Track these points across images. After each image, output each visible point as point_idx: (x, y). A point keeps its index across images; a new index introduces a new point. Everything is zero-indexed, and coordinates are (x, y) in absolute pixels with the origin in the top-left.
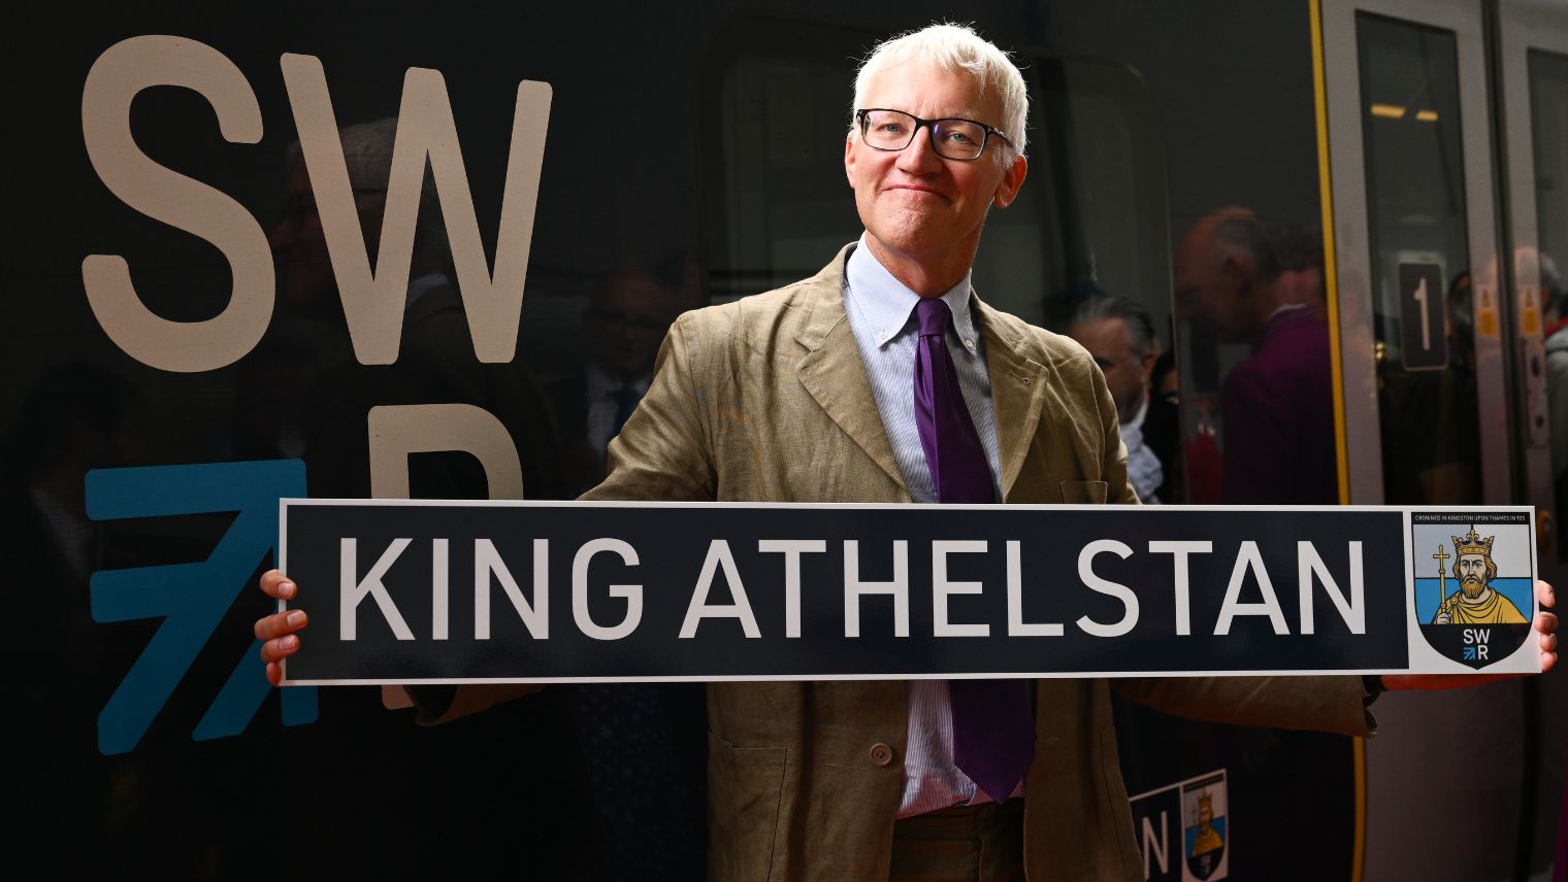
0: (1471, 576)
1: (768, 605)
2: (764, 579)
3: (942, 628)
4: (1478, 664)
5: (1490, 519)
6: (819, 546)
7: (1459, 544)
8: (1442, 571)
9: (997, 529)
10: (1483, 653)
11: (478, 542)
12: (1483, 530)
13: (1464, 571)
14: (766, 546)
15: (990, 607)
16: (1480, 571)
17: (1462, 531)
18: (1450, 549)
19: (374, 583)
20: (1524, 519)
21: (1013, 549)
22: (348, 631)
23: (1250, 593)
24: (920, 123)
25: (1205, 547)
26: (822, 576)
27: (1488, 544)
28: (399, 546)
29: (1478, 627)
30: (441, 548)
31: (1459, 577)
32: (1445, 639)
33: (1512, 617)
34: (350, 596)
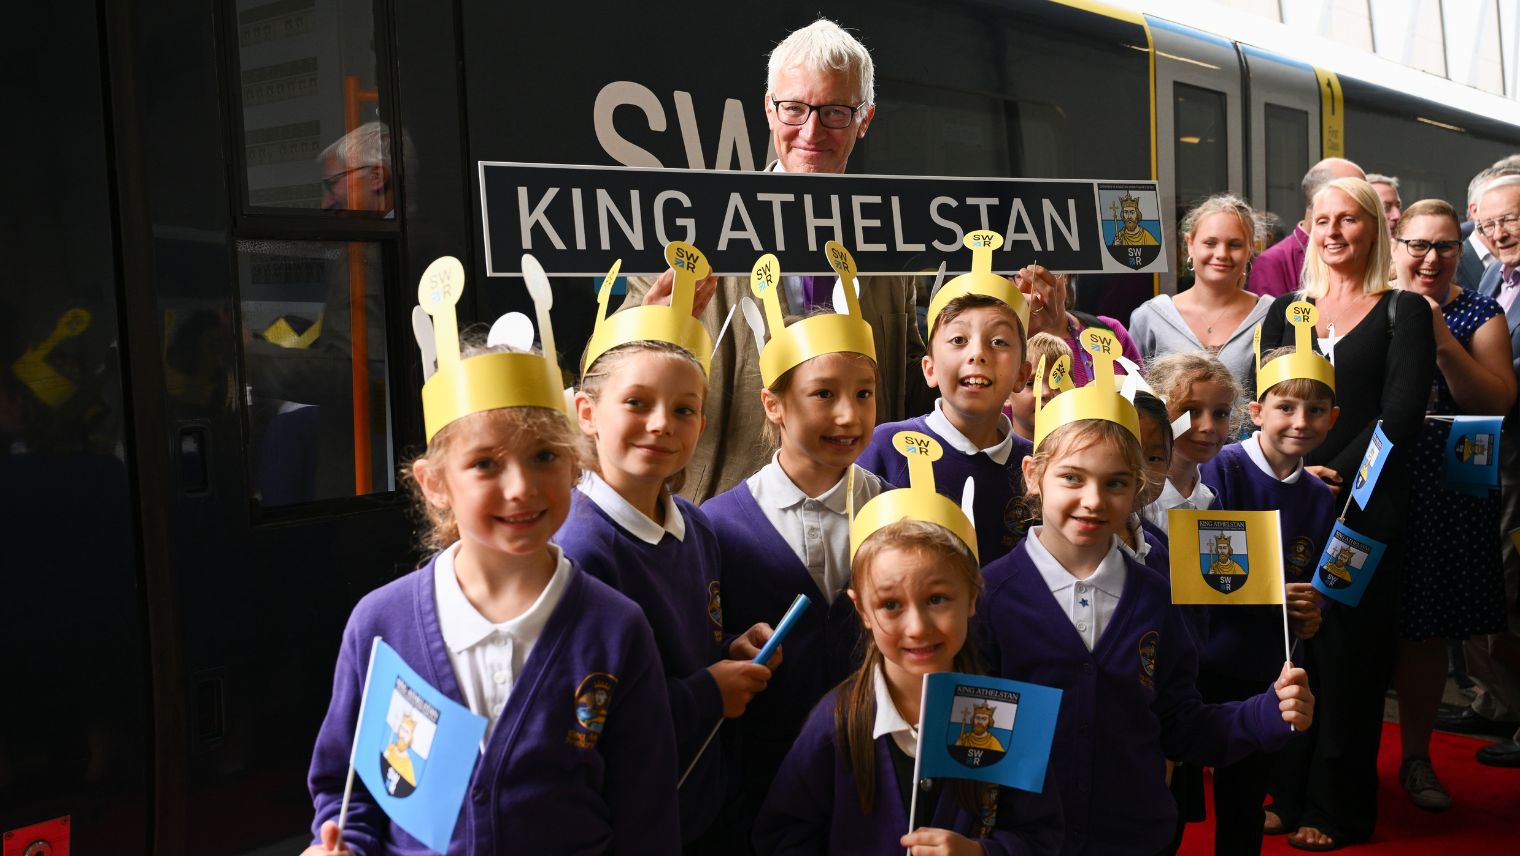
0: (1130, 219)
3: (861, 246)
4: (1137, 267)
5: (1137, 188)
6: (790, 198)
8: (1115, 216)
9: (885, 189)
10: (1138, 262)
11: (598, 191)
12: (1134, 194)
13: (1126, 216)
14: (761, 197)
16: (1134, 216)
17: (1123, 194)
19: (539, 214)
21: (895, 201)
24: (812, 108)
25: (995, 201)
27: (1136, 201)
28: (552, 192)
29: (1135, 247)
30: (577, 194)
32: (1120, 253)
33: (1151, 241)
34: (526, 223)
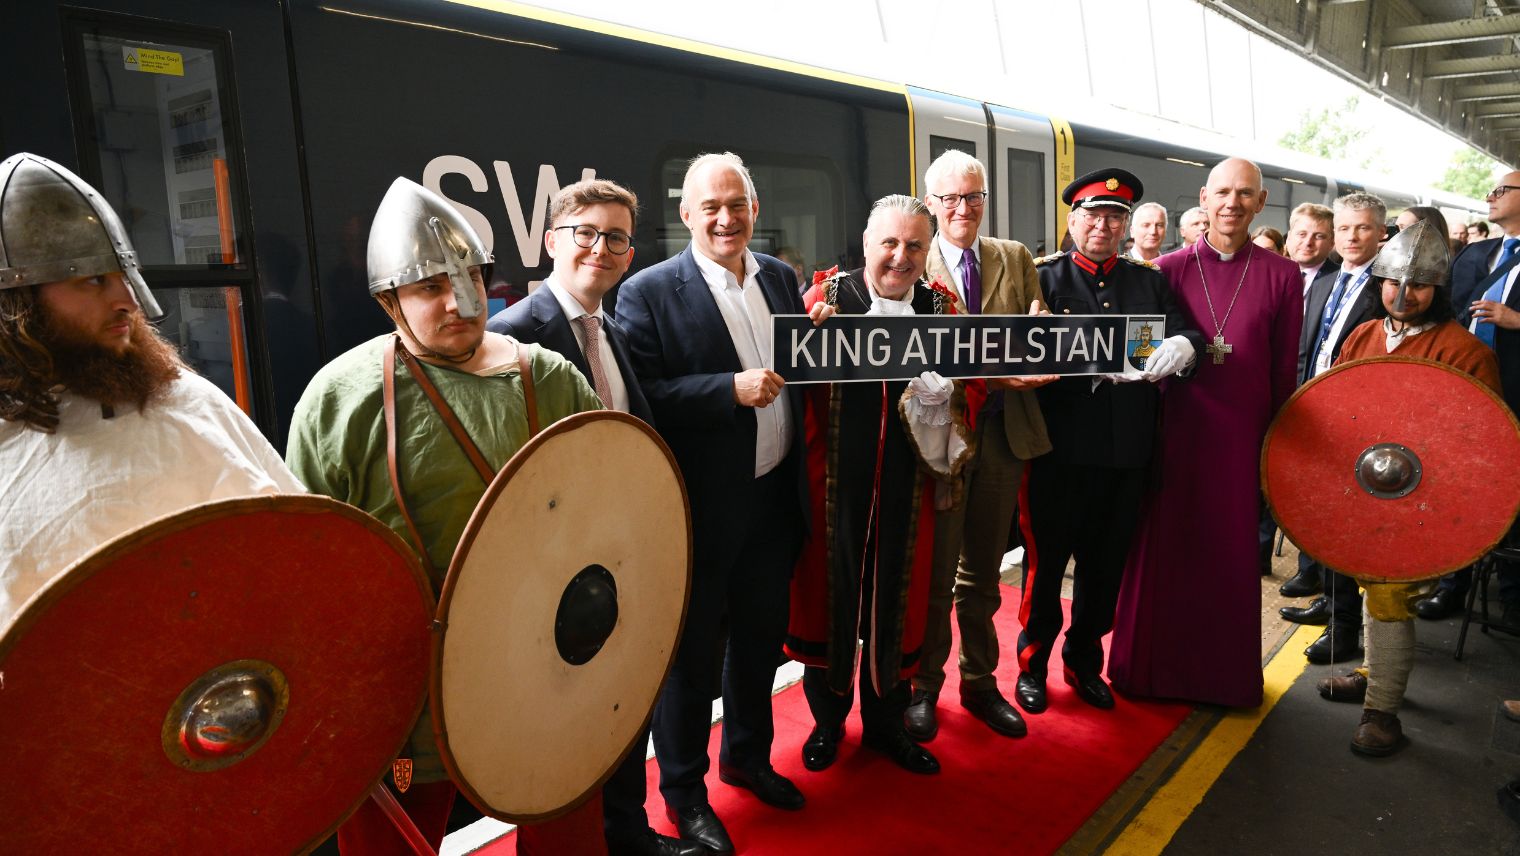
1: (930, 354)
2: (929, 341)
3: (985, 360)
5: (1153, 319)
6: (947, 331)
7: (1143, 328)
12: (1150, 324)
14: (931, 331)
15: (998, 353)
16: (1147, 338)
17: (1143, 324)
18: (1140, 330)
19: (803, 346)
20: (1161, 319)
21: (1008, 331)
22: (794, 364)
23: (1079, 347)
26: (948, 341)
27: (1150, 329)
28: (811, 332)
30: (825, 332)
31: (1141, 340)
34: (795, 351)
